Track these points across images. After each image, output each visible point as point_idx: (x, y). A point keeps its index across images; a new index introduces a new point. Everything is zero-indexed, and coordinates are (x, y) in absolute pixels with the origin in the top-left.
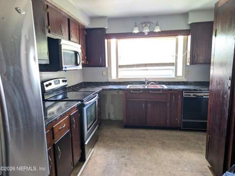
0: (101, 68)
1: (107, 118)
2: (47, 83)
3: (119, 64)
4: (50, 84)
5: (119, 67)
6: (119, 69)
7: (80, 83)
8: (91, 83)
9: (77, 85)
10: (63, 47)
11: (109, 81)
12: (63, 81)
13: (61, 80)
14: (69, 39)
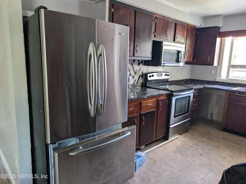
0: (208, 66)
1: (209, 118)
2: (151, 74)
3: (231, 64)
4: (153, 76)
5: (231, 66)
6: (231, 69)
7: (186, 80)
8: (198, 80)
9: (181, 80)
10: (164, 48)
11: (217, 81)
12: (166, 75)
13: (164, 74)
14: (174, 40)
